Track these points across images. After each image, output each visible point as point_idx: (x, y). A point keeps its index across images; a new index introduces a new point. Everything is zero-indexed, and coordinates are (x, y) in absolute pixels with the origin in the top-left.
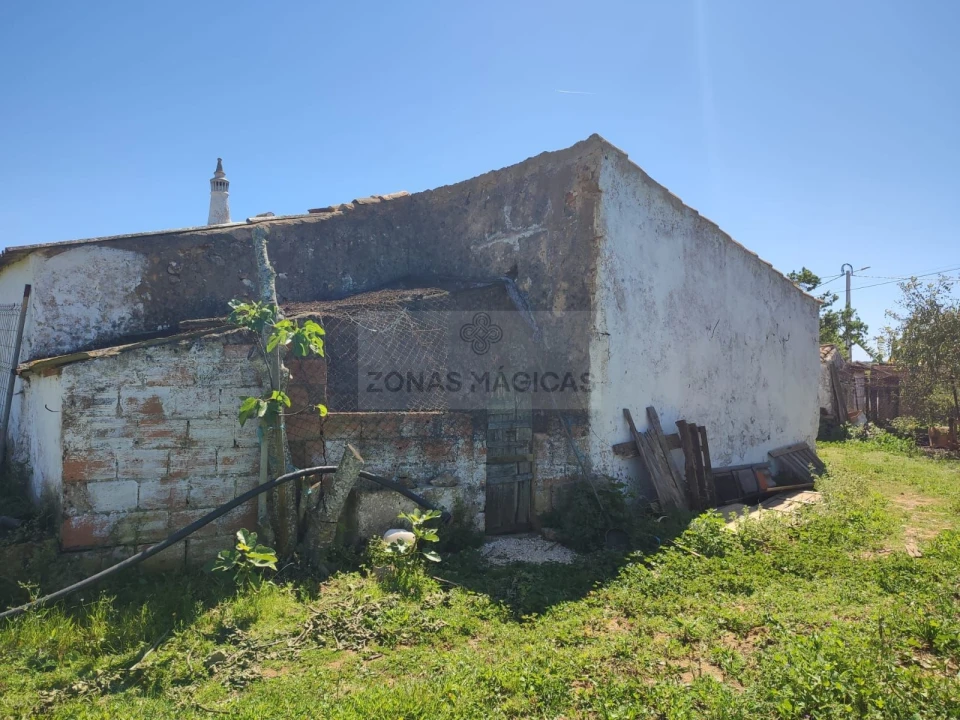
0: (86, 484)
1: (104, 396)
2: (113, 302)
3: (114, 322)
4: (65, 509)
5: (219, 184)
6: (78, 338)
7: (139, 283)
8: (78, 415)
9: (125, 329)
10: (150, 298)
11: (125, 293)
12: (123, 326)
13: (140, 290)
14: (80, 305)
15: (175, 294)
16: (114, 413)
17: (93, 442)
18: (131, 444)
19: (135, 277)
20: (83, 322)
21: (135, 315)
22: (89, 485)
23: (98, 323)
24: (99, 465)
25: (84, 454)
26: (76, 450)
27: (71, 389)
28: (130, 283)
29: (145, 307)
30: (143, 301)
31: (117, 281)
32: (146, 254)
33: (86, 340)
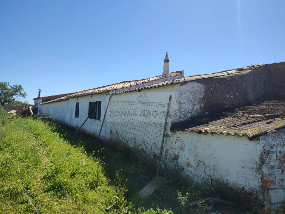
0: (268, 190)
1: (273, 150)
2: (196, 103)
3: (195, 110)
4: (264, 202)
5: (166, 61)
6: (186, 116)
7: (203, 96)
8: (266, 158)
9: (198, 113)
10: (205, 102)
11: (199, 100)
12: (197, 112)
13: (203, 98)
14: (187, 104)
15: (211, 100)
16: (275, 158)
17: (270, 171)
18: (281, 172)
19: (202, 94)
20: (187, 110)
21: (201, 108)
22: (270, 191)
23: (191, 111)
24: (272, 181)
25: (268, 176)
26: (266, 175)
27: (264, 147)
28: (201, 96)
29: (204, 105)
30: (204, 103)
31: (198, 95)
32: (205, 85)
33: (187, 117)
